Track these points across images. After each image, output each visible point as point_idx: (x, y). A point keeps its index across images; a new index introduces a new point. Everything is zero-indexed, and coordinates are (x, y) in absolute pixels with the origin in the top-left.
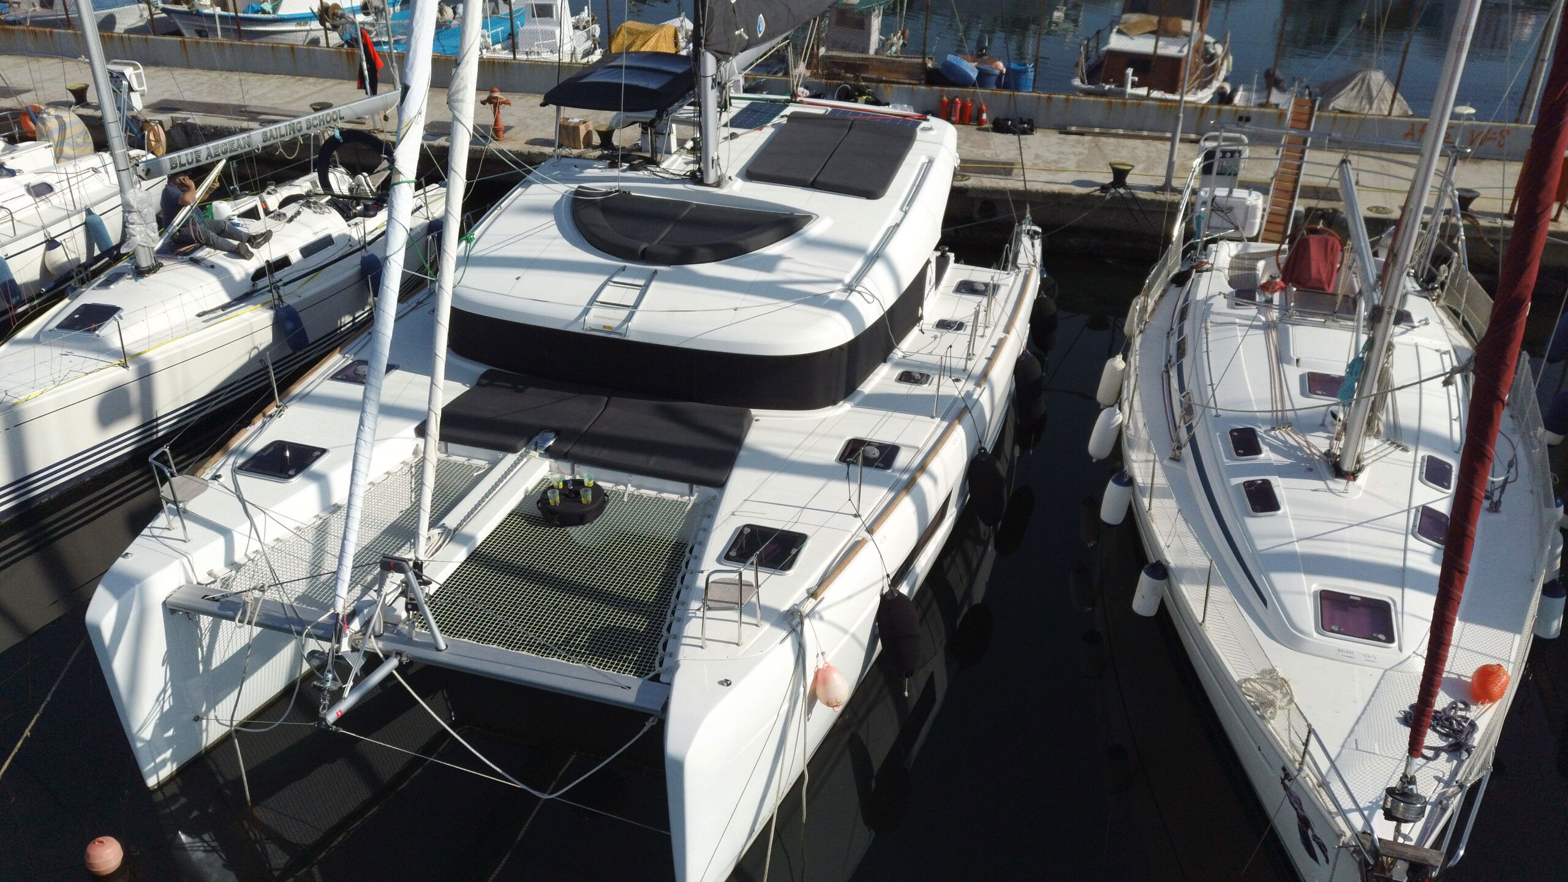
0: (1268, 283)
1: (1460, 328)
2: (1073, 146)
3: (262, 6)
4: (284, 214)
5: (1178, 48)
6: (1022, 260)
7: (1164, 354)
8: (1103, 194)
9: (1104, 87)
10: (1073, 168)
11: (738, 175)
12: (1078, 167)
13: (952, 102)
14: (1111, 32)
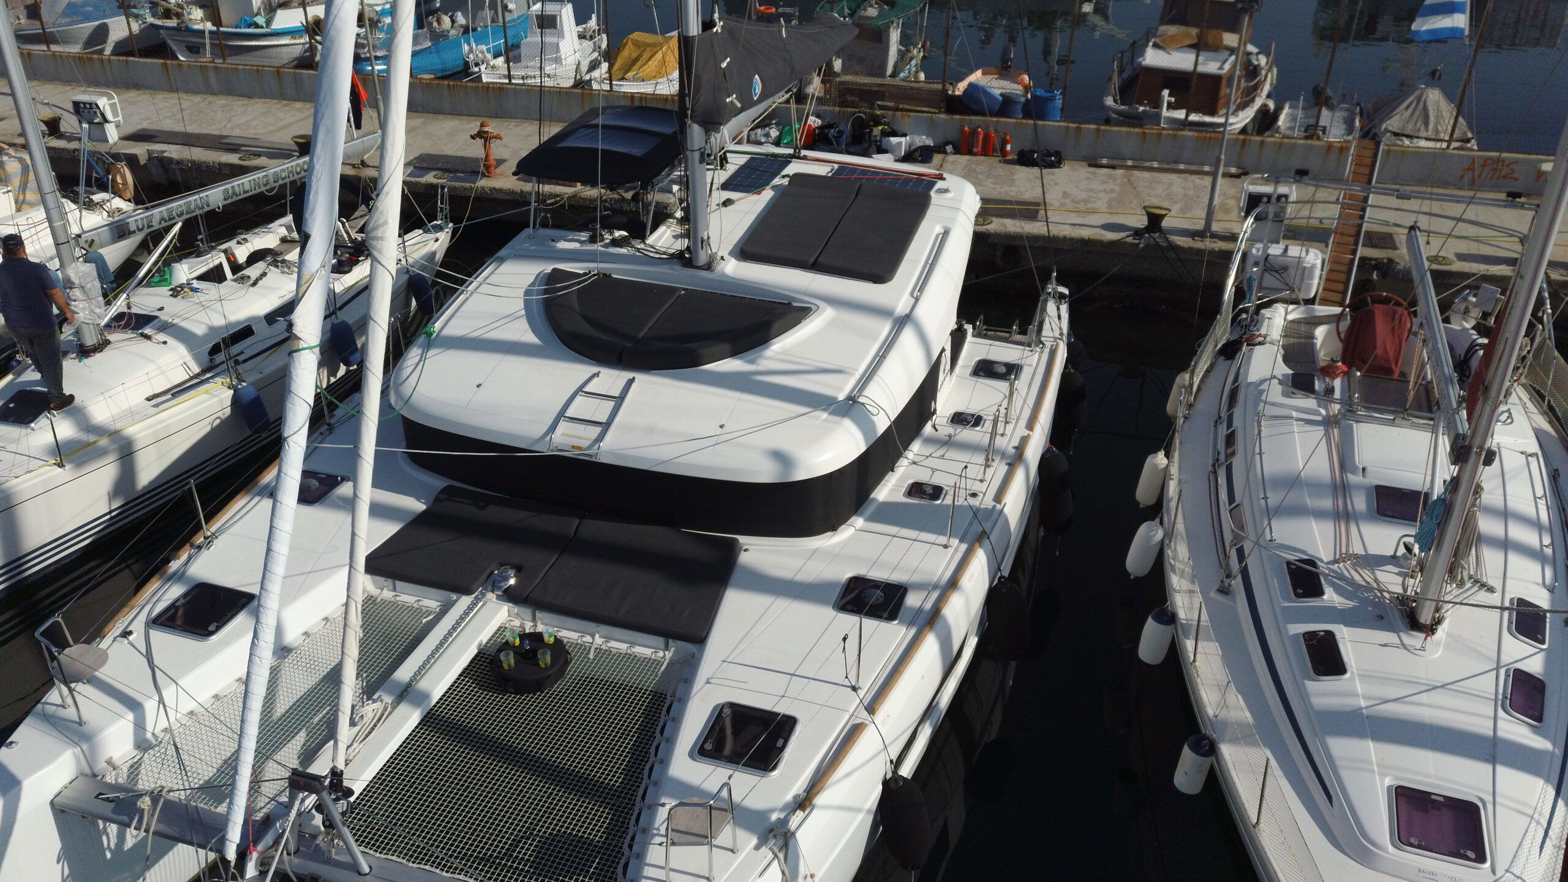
0: (1329, 366)
1: (1544, 413)
2: (1104, 182)
3: (255, 19)
4: (249, 277)
5: (1218, 64)
6: (1046, 331)
7: (1211, 449)
8: (1137, 241)
9: (1137, 109)
10: (1104, 208)
11: (731, 253)
12: (1108, 208)
13: (974, 132)
14: (1147, 46)
